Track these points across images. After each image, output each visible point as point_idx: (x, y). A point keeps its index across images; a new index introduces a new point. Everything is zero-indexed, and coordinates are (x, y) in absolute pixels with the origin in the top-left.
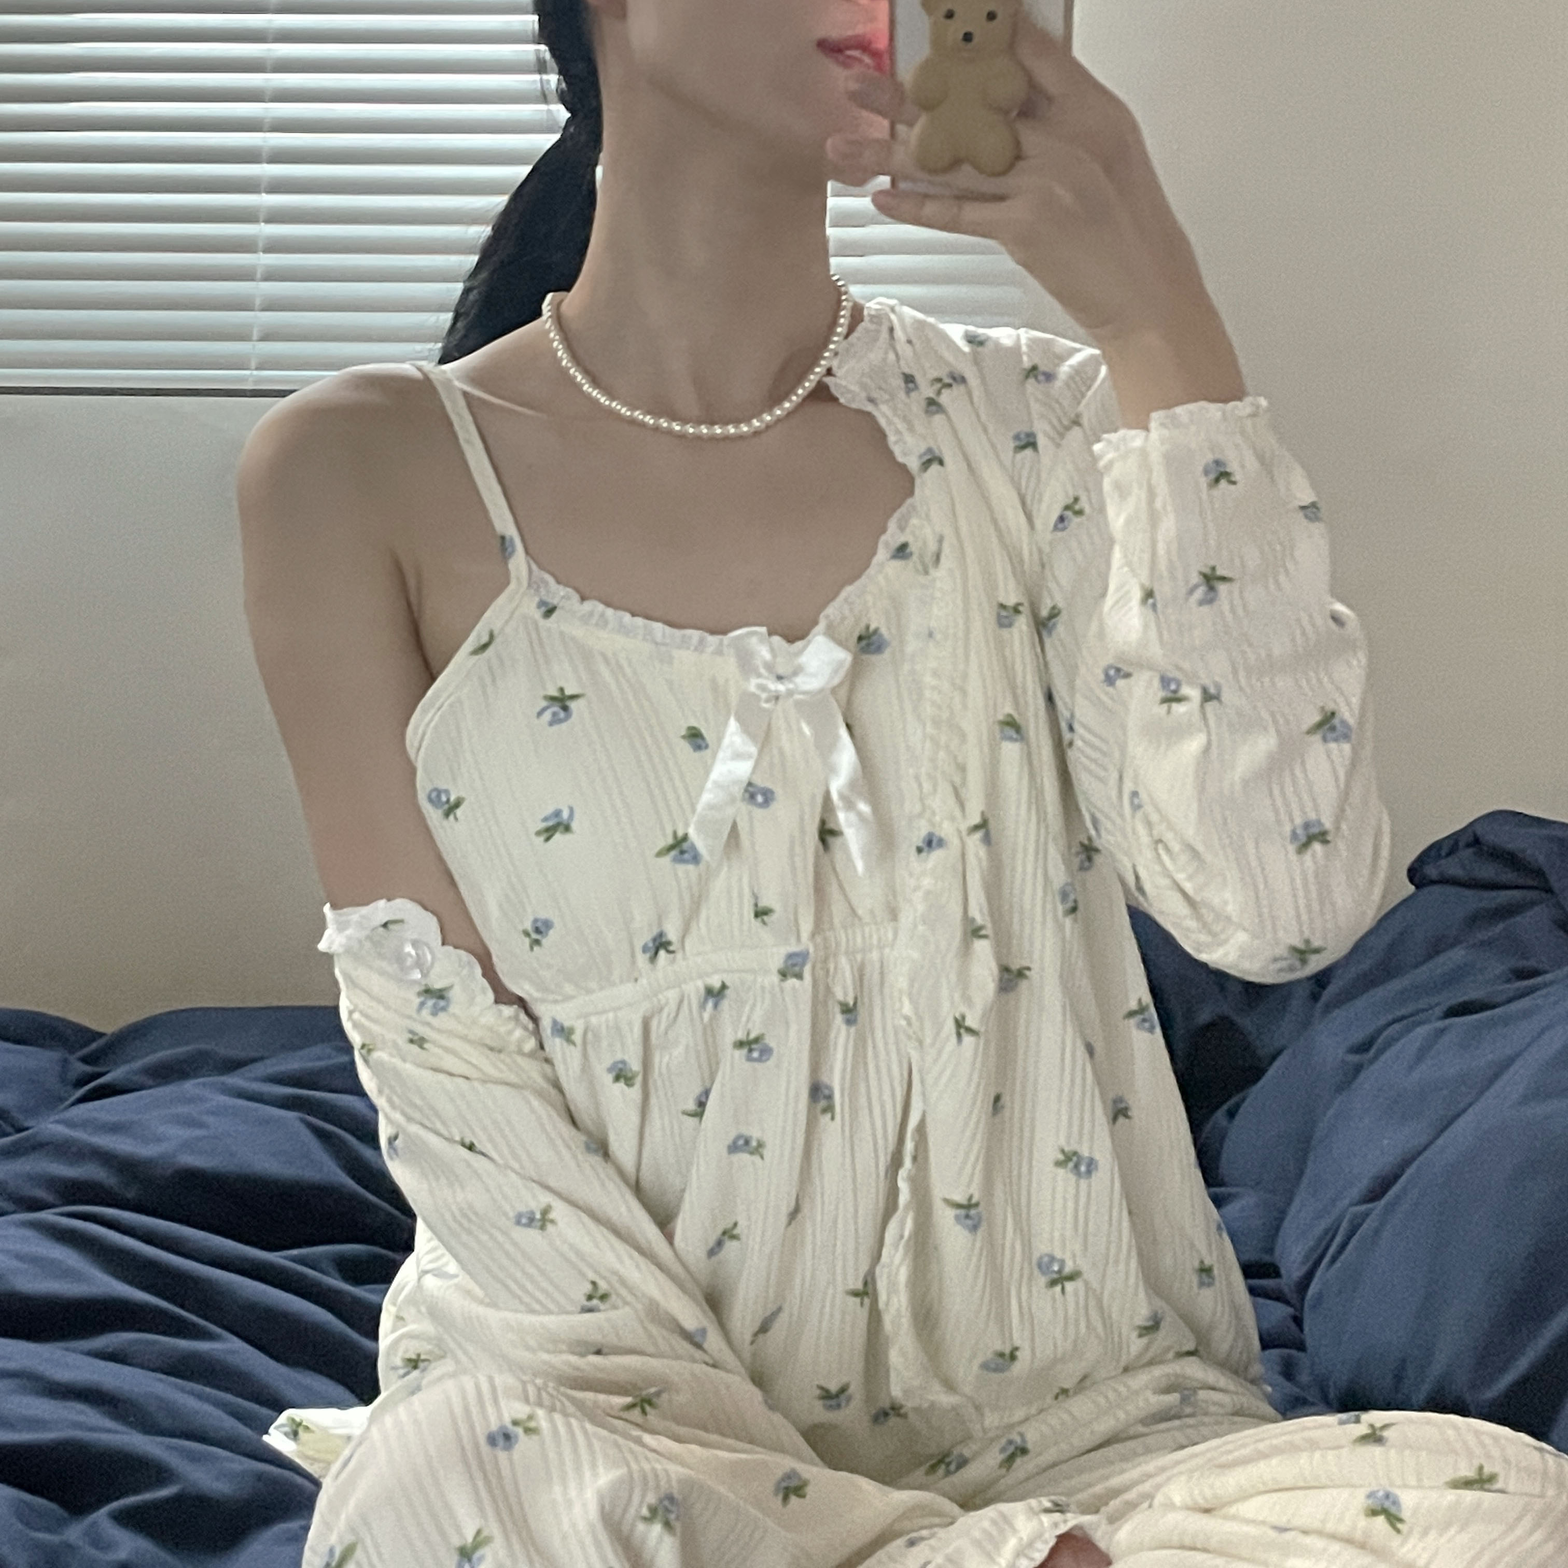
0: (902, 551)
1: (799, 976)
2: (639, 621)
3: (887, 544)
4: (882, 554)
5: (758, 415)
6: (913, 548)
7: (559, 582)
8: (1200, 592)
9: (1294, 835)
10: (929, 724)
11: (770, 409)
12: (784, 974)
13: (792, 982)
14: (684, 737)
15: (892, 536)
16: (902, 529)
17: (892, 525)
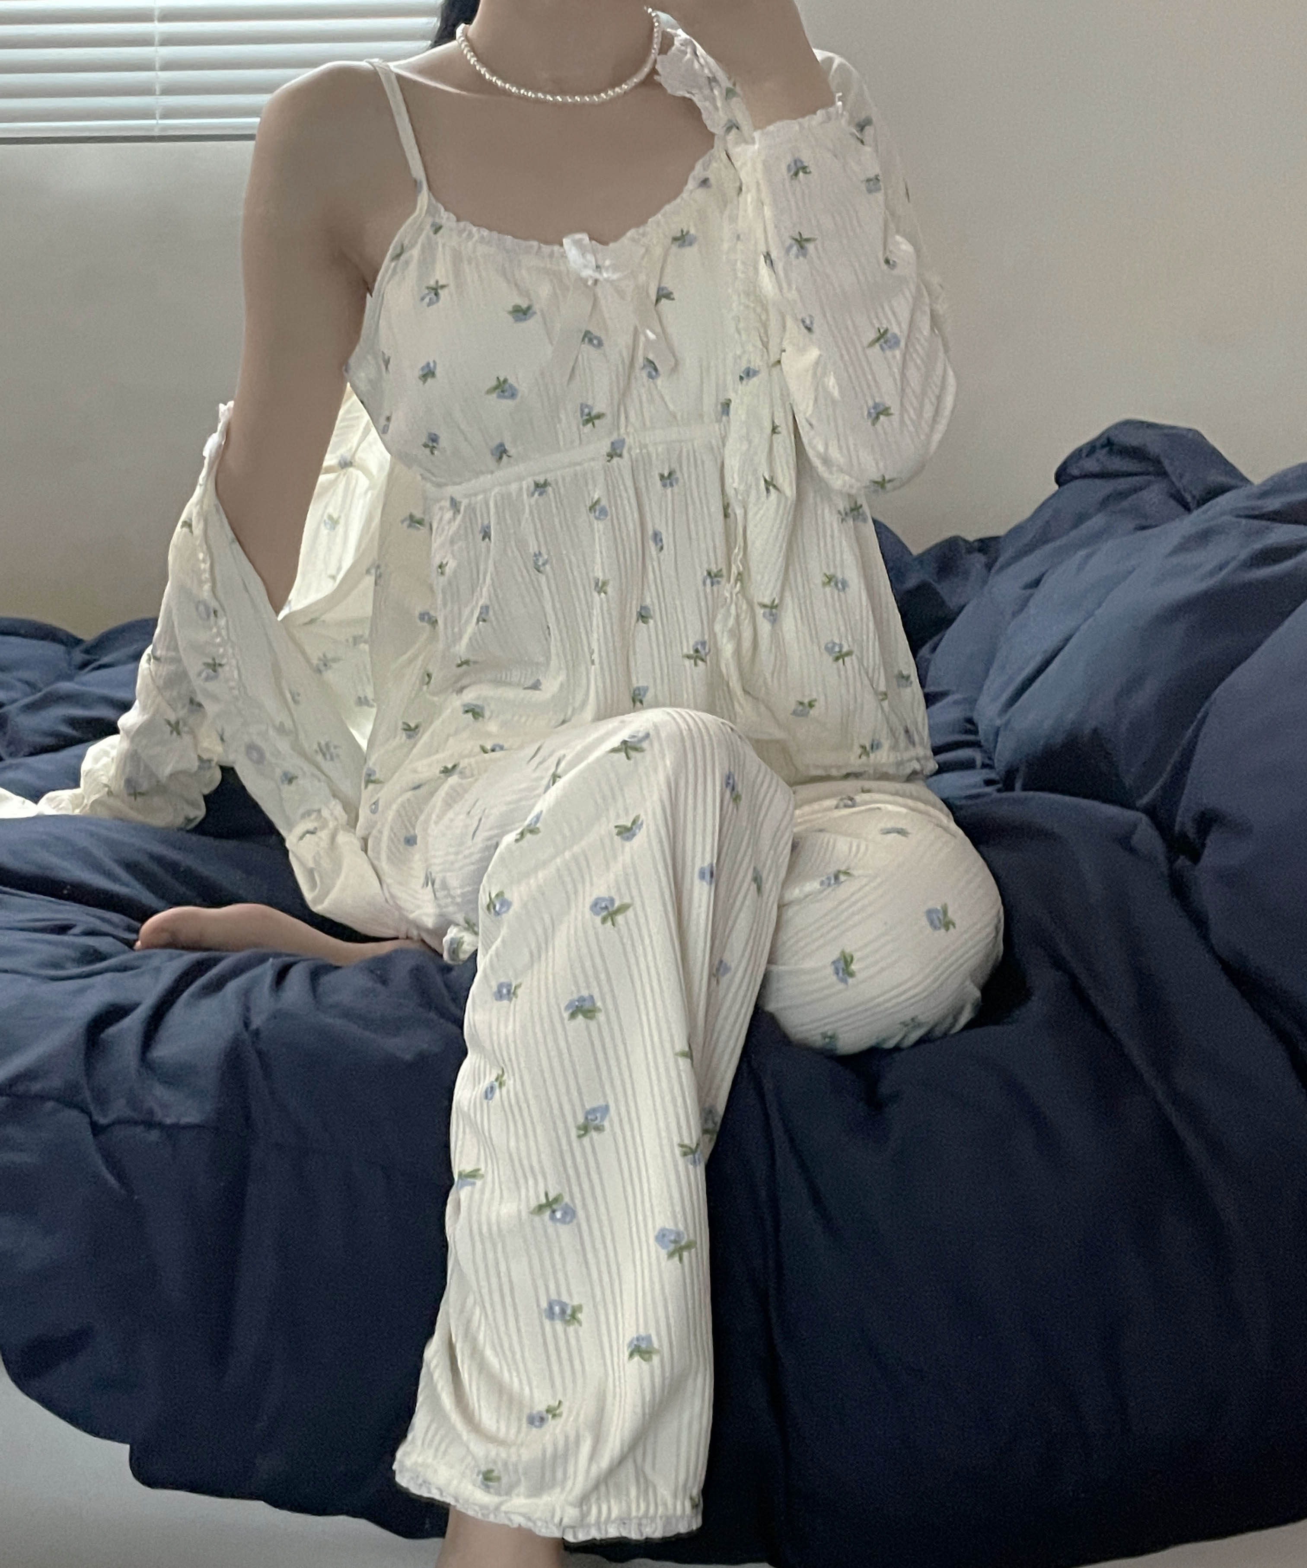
0: (705, 182)
1: (620, 456)
2: (495, 235)
3: (694, 178)
4: (691, 185)
5: (605, 91)
6: (713, 181)
7: (446, 209)
8: (795, 249)
9: (869, 413)
10: (742, 296)
11: (613, 87)
12: (611, 456)
13: (615, 460)
14: (510, 313)
15: (698, 171)
16: (706, 167)
17: (698, 166)
